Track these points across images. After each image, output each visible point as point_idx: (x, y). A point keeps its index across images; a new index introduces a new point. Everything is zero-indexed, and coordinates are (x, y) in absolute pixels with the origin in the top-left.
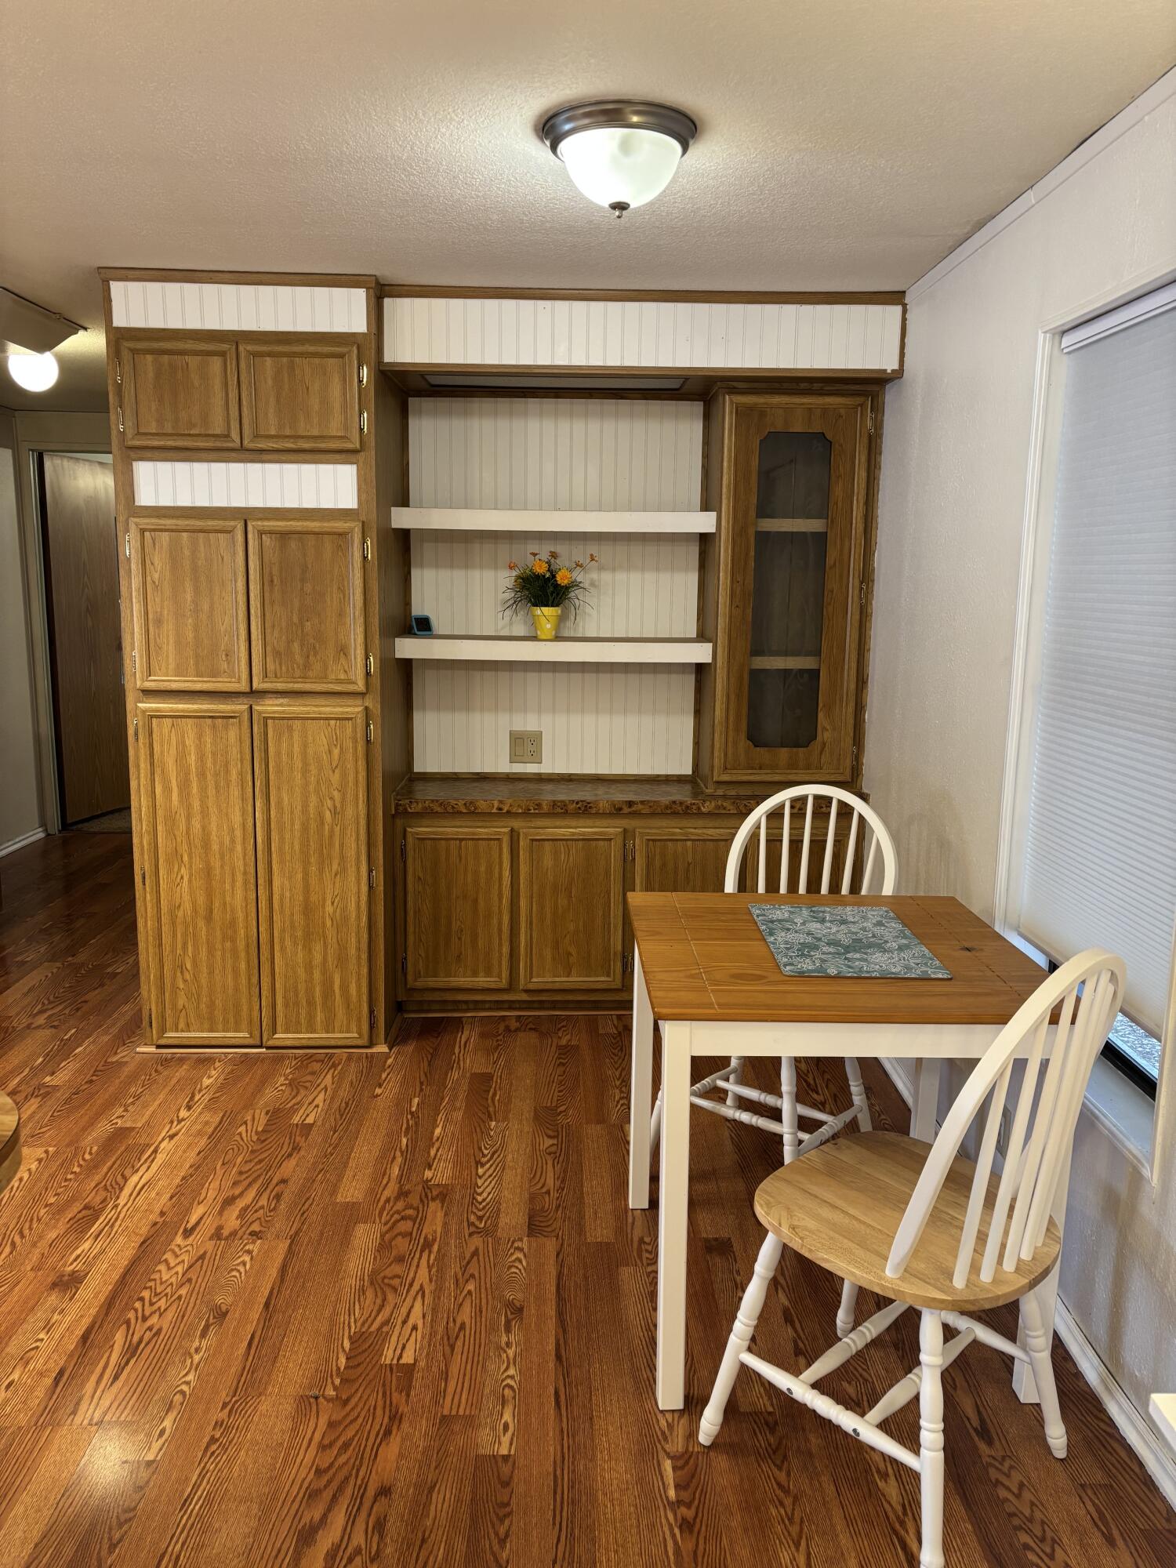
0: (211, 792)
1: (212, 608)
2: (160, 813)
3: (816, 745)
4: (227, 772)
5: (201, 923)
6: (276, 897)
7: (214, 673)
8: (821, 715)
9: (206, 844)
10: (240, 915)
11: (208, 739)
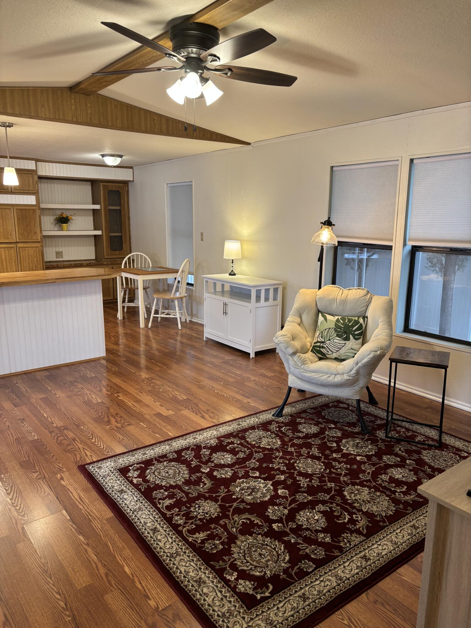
0: (8, 264)
1: (7, 225)
3: (123, 250)
4: (12, 259)
7: (8, 239)
8: (123, 244)
11: (7, 252)
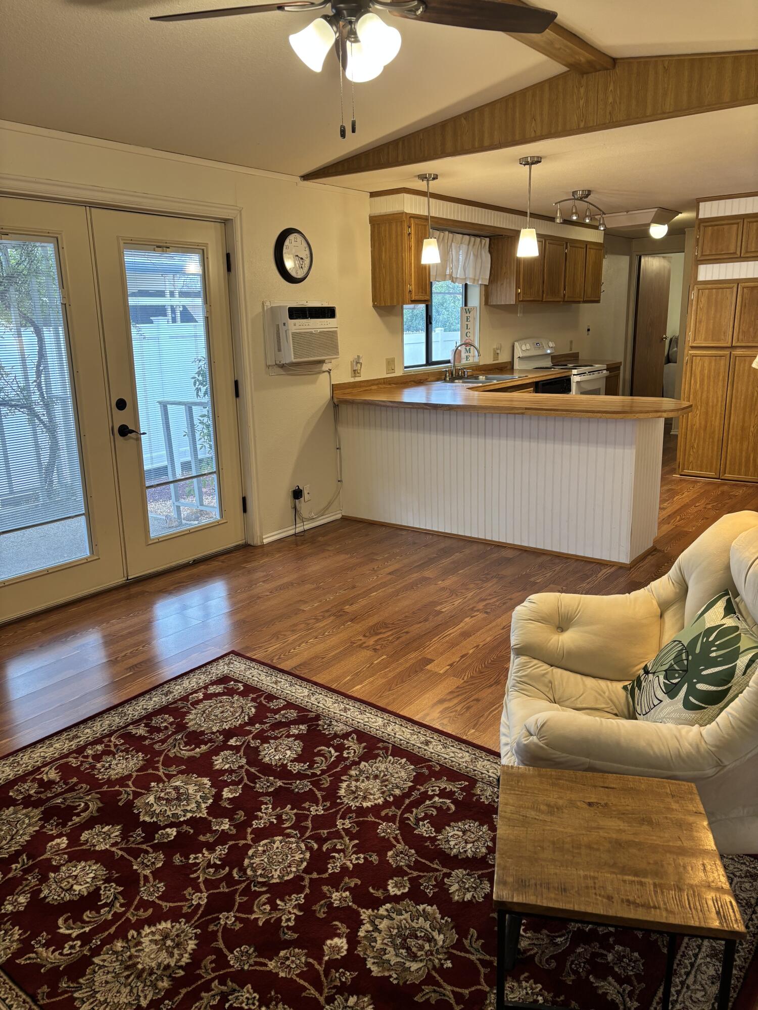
0: (712, 383)
1: (721, 316)
2: (692, 390)
4: (719, 376)
5: (702, 432)
6: (731, 424)
7: (719, 340)
9: (707, 404)
10: (717, 429)
11: (713, 364)
